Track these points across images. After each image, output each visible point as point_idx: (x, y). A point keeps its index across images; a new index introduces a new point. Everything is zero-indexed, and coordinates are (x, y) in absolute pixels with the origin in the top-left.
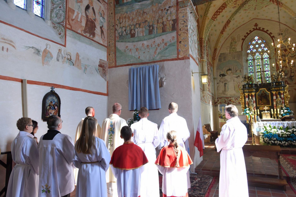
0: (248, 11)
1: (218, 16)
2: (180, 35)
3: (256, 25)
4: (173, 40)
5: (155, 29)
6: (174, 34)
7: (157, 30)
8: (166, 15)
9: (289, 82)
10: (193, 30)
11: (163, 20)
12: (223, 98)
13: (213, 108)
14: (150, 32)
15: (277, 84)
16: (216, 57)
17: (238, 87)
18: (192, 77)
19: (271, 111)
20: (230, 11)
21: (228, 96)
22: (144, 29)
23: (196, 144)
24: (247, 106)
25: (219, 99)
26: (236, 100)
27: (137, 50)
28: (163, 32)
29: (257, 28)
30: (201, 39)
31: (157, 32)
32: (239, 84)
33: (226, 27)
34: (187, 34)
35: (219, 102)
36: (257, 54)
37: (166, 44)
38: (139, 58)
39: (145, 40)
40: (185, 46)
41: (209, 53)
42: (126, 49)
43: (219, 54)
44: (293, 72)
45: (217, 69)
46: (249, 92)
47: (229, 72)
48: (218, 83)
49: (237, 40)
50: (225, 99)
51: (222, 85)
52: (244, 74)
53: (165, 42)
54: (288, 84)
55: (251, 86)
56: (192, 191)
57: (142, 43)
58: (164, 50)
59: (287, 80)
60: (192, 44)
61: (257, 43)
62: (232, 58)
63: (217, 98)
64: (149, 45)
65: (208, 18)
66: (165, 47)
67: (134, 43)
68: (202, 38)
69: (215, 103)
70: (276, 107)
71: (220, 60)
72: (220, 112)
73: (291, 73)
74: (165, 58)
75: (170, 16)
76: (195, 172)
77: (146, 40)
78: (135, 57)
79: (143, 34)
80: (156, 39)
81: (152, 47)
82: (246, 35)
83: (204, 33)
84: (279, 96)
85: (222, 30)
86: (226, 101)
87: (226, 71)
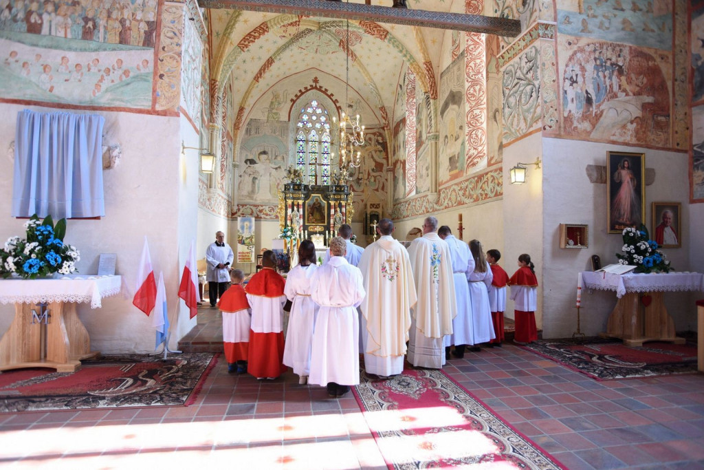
0: (305, 52)
1: (251, 44)
2: (163, 60)
3: (316, 80)
4: (144, 67)
5: (102, 30)
6: (149, 54)
7: (105, 33)
8: (132, 6)
9: (355, 188)
10: (194, 58)
11: (122, 13)
12: (248, 206)
13: (228, 223)
14: (88, 34)
15: (338, 189)
16: (241, 125)
17: (277, 188)
18: (181, 155)
19: (325, 234)
20: (275, 42)
21: (258, 202)
22: (69, 21)
23: (182, 293)
24: (289, 223)
25: (241, 207)
26: (270, 211)
27: (45, 69)
28: (121, 42)
29: (316, 86)
30: (213, 82)
31: (105, 38)
32: (278, 181)
33: (264, 69)
34: (177, 62)
35: (241, 212)
36: (313, 132)
37: (126, 73)
38: (51, 90)
39: (70, 49)
40: (171, 86)
41: (229, 113)
42: (11, 60)
43: (248, 120)
44: (362, 173)
45: (242, 148)
46: (294, 198)
47: (263, 157)
48: (241, 176)
49: (282, 100)
50: (252, 207)
51: (248, 179)
52: (289, 164)
53: (124, 67)
54: (354, 191)
55: (299, 188)
56: (168, 386)
57: (63, 55)
58: (123, 86)
59: (353, 183)
60: (188, 86)
61: (314, 113)
62: (270, 131)
63: (238, 205)
64: (82, 64)
65: (231, 43)
66: (124, 78)
67: (38, 50)
68: (215, 80)
69: (233, 214)
70: (334, 227)
71: (248, 131)
72: (241, 231)
73: (359, 173)
74: (122, 105)
75: (142, 11)
76: (178, 350)
77: (76, 50)
78: (38, 86)
79: (66, 34)
80: (102, 54)
81: (89, 70)
82: (299, 94)
83: (221, 70)
84: (338, 210)
85: (257, 75)
86: (252, 212)
87: (257, 154)
